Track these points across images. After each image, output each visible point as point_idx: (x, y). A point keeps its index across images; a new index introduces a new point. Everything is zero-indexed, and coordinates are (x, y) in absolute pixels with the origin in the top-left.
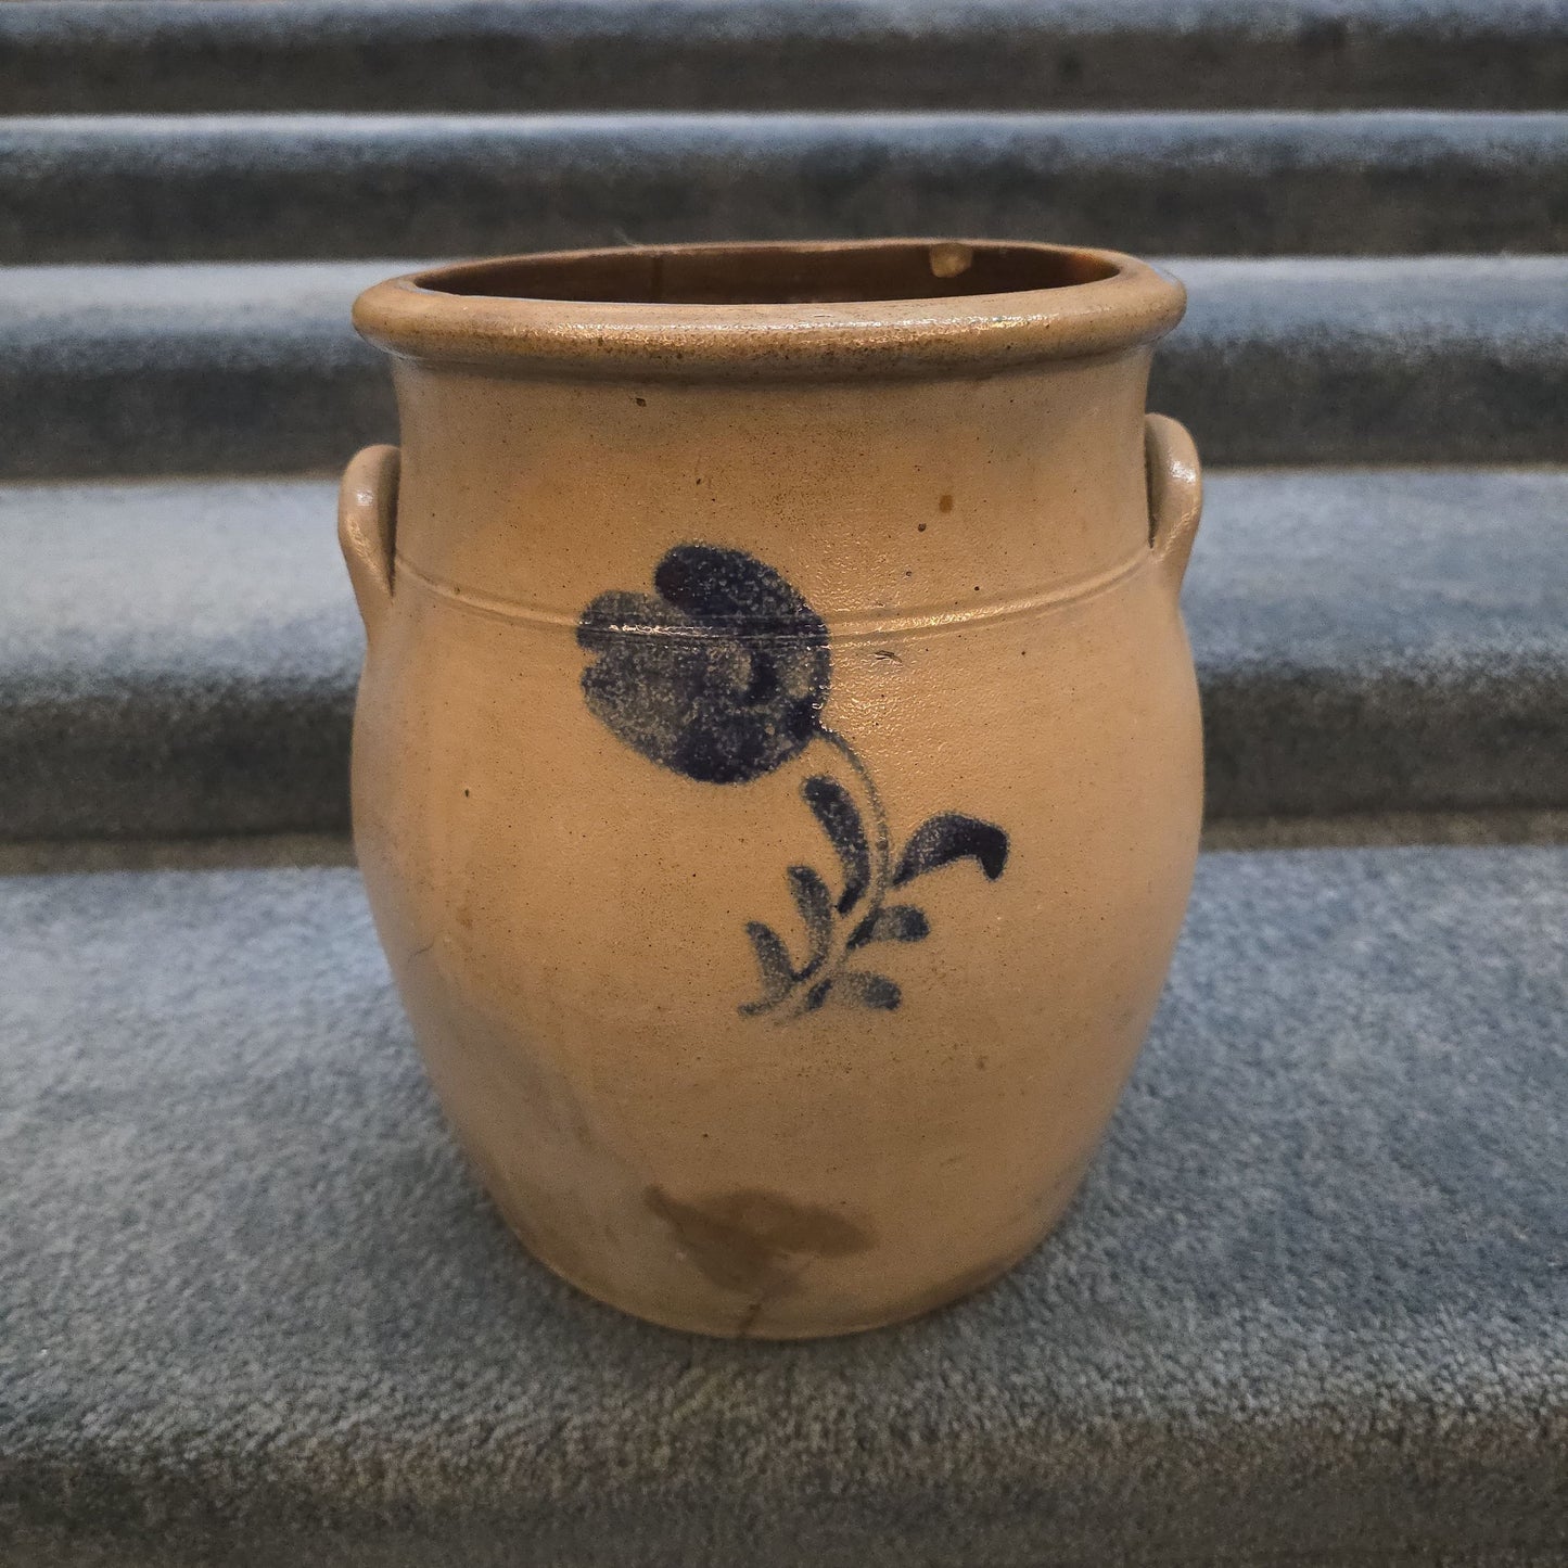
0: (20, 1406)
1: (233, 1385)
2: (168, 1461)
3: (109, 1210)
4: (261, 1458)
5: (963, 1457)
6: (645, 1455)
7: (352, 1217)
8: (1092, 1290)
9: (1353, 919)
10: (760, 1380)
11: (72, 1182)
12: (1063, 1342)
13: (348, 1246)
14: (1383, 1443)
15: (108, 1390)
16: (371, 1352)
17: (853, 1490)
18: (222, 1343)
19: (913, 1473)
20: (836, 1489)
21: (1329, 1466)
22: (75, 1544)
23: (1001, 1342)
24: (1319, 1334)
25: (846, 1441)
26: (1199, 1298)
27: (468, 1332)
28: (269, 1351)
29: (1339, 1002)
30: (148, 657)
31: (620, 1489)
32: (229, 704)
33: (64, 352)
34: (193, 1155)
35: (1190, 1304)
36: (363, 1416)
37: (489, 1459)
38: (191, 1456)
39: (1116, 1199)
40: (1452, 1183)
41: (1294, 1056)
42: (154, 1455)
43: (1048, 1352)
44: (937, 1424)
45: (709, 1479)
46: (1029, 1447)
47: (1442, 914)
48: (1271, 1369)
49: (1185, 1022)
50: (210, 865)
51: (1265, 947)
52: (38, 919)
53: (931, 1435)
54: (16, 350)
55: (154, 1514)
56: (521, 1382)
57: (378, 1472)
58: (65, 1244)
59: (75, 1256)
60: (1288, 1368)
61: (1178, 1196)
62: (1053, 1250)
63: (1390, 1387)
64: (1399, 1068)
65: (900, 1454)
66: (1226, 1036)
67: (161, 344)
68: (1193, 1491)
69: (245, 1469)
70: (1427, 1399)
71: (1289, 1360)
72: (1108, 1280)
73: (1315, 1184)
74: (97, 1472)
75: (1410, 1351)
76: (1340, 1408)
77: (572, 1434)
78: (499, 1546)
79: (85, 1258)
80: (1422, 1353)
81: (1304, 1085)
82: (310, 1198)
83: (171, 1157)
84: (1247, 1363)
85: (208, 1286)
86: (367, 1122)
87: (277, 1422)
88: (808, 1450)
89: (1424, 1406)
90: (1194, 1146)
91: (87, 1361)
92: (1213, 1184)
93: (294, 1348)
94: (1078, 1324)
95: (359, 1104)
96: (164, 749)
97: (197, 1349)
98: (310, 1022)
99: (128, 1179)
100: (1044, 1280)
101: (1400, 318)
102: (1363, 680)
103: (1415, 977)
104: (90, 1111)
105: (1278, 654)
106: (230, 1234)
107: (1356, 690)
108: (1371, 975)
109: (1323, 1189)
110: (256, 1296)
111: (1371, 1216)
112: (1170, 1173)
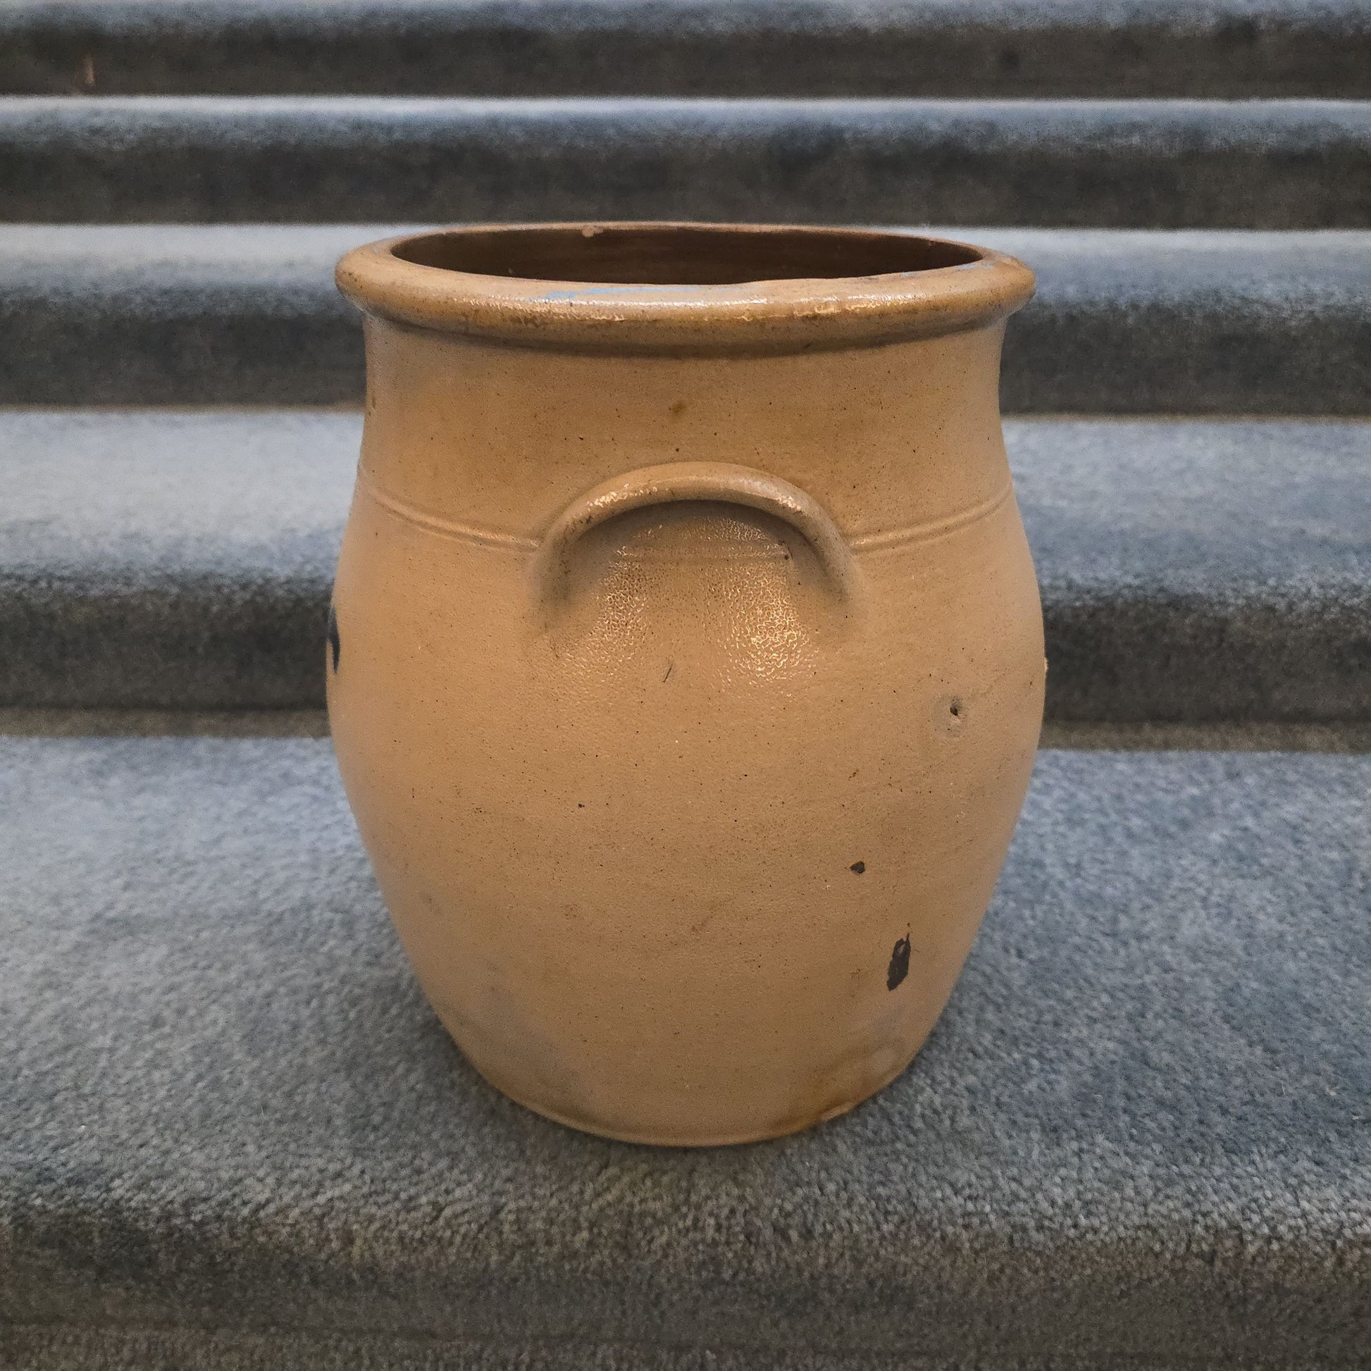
0: (61, 1170)
1: (233, 1162)
2: (177, 1221)
3: (141, 1015)
4: (253, 1223)
5: (835, 1255)
6: (568, 1238)
7: (338, 1030)
8: (952, 1120)
9: (1211, 814)
10: (665, 1179)
11: (114, 990)
12: (923, 1161)
13: (333, 1054)
14: (1198, 1262)
15: (132, 1161)
16: (346, 1141)
17: (742, 1276)
18: (226, 1127)
19: (793, 1266)
20: (727, 1274)
21: (1150, 1280)
22: (103, 1286)
23: (870, 1159)
24: (1146, 1167)
25: (735, 1234)
26: (1044, 1130)
27: (425, 1128)
28: (263, 1136)
29: (1191, 885)
30: (194, 559)
31: (547, 1264)
32: (259, 599)
33: (139, 299)
34: (211, 973)
35: (1035, 1136)
36: (337, 1192)
37: (439, 1234)
38: (198, 1218)
39: (980, 1044)
40: (1277, 1045)
41: (1146, 930)
42: (167, 1216)
43: (910, 1170)
44: (813, 1225)
45: (621, 1261)
46: (890, 1249)
47: (1290, 811)
48: (1103, 1195)
49: (1055, 895)
50: (241, 734)
51: (1130, 834)
52: (98, 774)
53: (807, 1234)
54: (98, 297)
55: (167, 1263)
56: (468, 1171)
57: (349, 1240)
58: (105, 1041)
60: (1116, 1195)
61: (1034, 1044)
62: (921, 1083)
63: (1205, 1215)
64: (1238, 944)
65: (781, 1249)
66: (1089, 911)
67: (216, 294)
68: (1033, 1294)
69: (241, 1231)
70: (1238, 1227)
71: (1118, 1187)
72: (967, 1112)
73: (1153, 1040)
74: (121, 1226)
75: (1225, 1185)
76: (1161, 1231)
77: (508, 1217)
78: (448, 1309)
79: (119, 1054)
80: (1235, 1188)
81: (1153, 954)
82: (305, 1012)
83: (196, 973)
84: (1081, 1188)
85: (218, 1079)
86: (355, 952)
87: (267, 1194)
88: (703, 1241)
89: (1236, 1232)
90: (1052, 1002)
91: (117, 1137)
92: (1065, 1035)
93: (284, 1134)
94: (937, 1147)
95: (350, 937)
96: (206, 635)
97: (205, 1131)
98: (315, 867)
99: (158, 990)
100: (912, 1109)
101: (1286, 285)
102: (1229, 605)
103: (1261, 865)
104: (131, 933)
105: (1154, 580)
106: (237, 1039)
107: (1223, 614)
108: (1222, 863)
109: (1161, 1044)
110: (256, 1090)
111: (1201, 1069)
112: (1028, 1024)
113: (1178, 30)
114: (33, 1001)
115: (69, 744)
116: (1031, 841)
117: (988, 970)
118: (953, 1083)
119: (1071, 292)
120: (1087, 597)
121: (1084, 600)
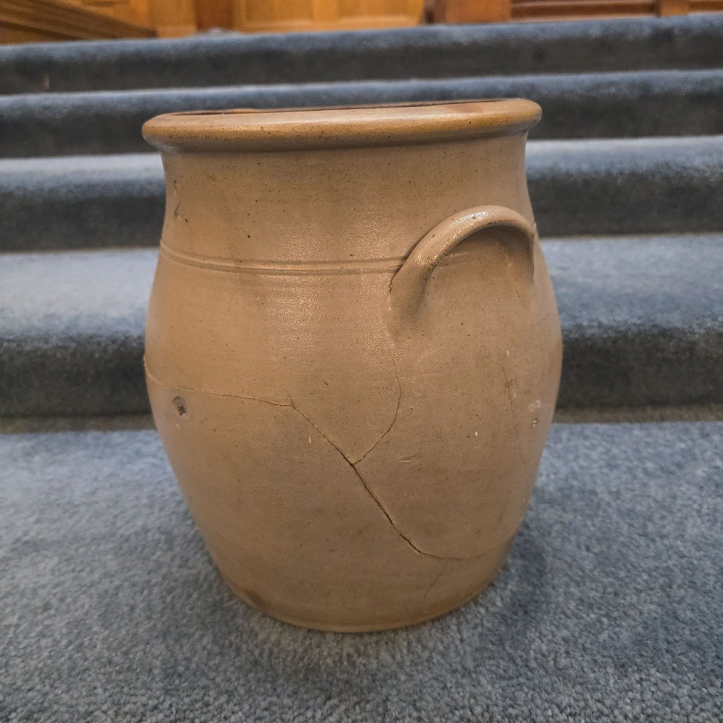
1: (87, 700)
3: (38, 602)
7: (159, 609)
8: (555, 660)
9: (695, 459)
10: (368, 707)
11: (22, 587)
12: (538, 690)
13: (155, 625)
15: (23, 700)
16: (161, 685)
18: (85, 676)
23: (503, 689)
24: (685, 690)
26: (616, 666)
27: (212, 675)
28: (108, 682)
29: (689, 502)
30: (85, 327)
32: (122, 349)
33: (64, 190)
34: (83, 574)
35: (610, 670)
39: (569, 608)
41: (665, 531)
48: (658, 710)
49: (605, 511)
50: (113, 429)
51: (646, 472)
52: (28, 454)
54: (42, 190)
56: (239, 704)
58: (13, 620)
60: (668, 709)
61: (603, 608)
62: (532, 635)
66: (628, 520)
67: (107, 186)
71: (668, 704)
72: (564, 655)
73: (679, 603)
79: (22, 628)
81: (672, 547)
82: (139, 598)
83: (72, 575)
85: (82, 643)
86: (173, 559)
90: (612, 580)
91: (15, 684)
92: (622, 601)
93: (121, 681)
94: (546, 680)
95: (170, 549)
96: (92, 371)
97: (71, 679)
99: (50, 586)
100: (528, 654)
101: (707, 159)
102: (696, 334)
104: (37, 551)
105: (650, 320)
106: (96, 617)
107: (692, 339)
108: (706, 488)
109: (684, 605)
110: (105, 651)
111: (713, 621)
112: (598, 595)
115: (14, 437)
116: (587, 478)
117: (568, 559)
118: (554, 635)
119: (585, 167)
120: (610, 332)
121: (609, 334)
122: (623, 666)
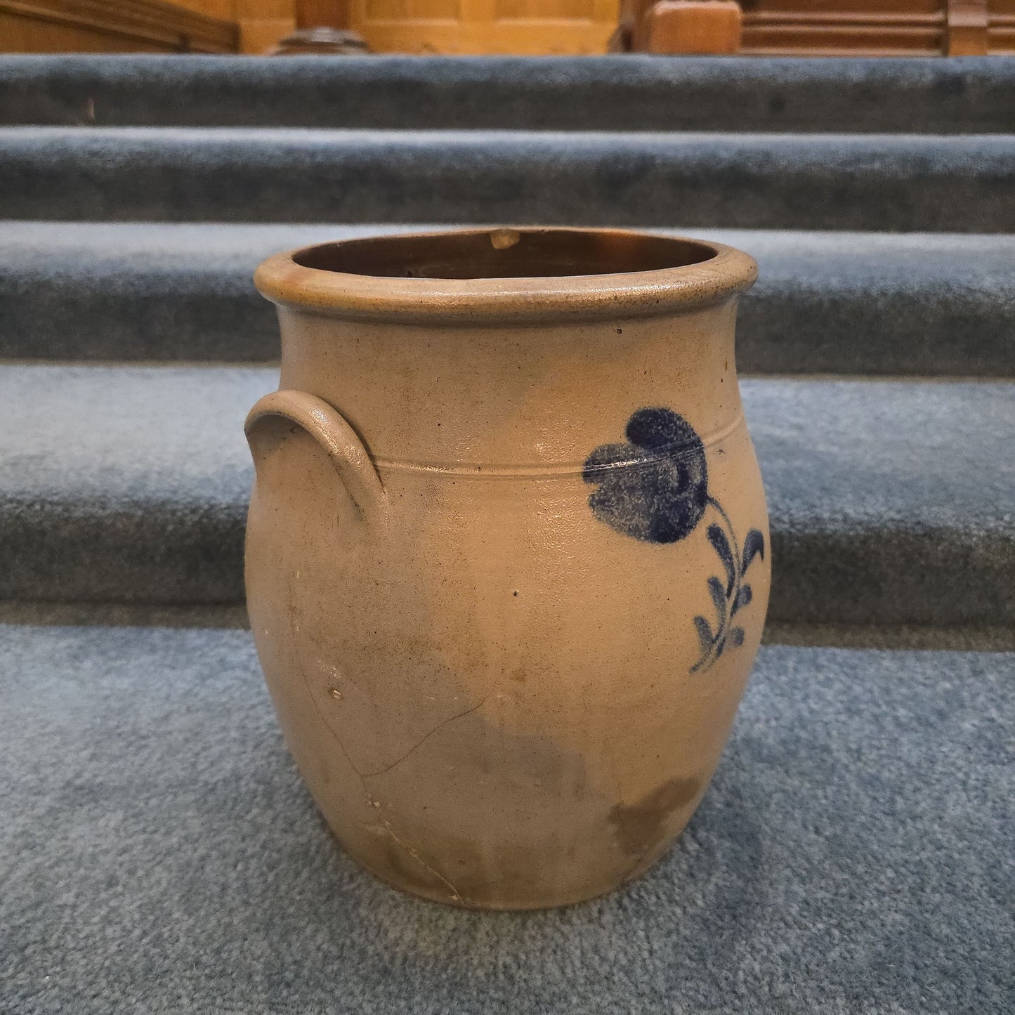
3: (99, 874)
7: (258, 892)
8: (770, 984)
9: (962, 706)
11: (78, 851)
13: (254, 914)
16: (264, 996)
18: (166, 980)
26: (847, 997)
27: (329, 985)
28: (195, 990)
29: (952, 769)
30: (155, 489)
32: (205, 520)
33: (120, 282)
34: (157, 837)
35: (840, 1002)
39: (790, 914)
41: (919, 810)
49: (842, 778)
50: (189, 625)
51: (898, 723)
52: (75, 657)
58: (68, 898)
59: (74, 907)
61: (834, 915)
62: (741, 949)
64: (995, 824)
66: (871, 792)
67: (180, 278)
72: (782, 979)
73: (933, 913)
79: (80, 910)
81: (926, 833)
82: (232, 875)
85: (160, 935)
86: (274, 820)
90: (846, 876)
91: (75, 987)
92: (859, 907)
93: (212, 989)
95: (269, 806)
96: (163, 548)
97: (148, 984)
98: (243, 742)
99: (114, 852)
100: (736, 974)
101: (1001, 279)
102: (973, 536)
103: (1007, 752)
104: (95, 801)
105: (913, 515)
106: (176, 898)
107: (968, 542)
108: (975, 750)
109: (939, 917)
110: (190, 947)
111: (974, 940)
112: (828, 895)
113: (904, 84)
114: (13, 859)
115: (54, 631)
116: (819, 728)
117: (792, 844)
118: (770, 951)
119: (835, 282)
120: (859, 528)
121: (857, 531)
122: (857, 997)
